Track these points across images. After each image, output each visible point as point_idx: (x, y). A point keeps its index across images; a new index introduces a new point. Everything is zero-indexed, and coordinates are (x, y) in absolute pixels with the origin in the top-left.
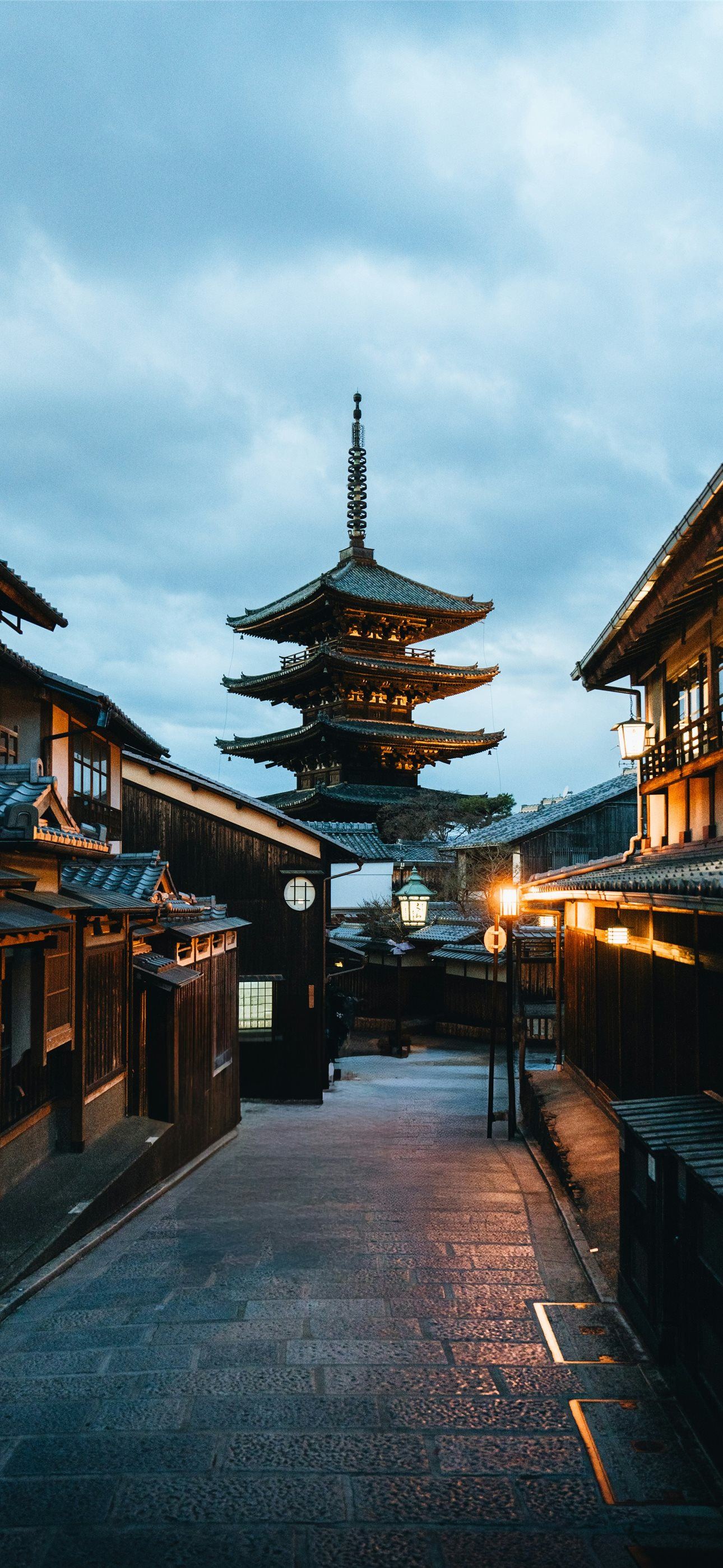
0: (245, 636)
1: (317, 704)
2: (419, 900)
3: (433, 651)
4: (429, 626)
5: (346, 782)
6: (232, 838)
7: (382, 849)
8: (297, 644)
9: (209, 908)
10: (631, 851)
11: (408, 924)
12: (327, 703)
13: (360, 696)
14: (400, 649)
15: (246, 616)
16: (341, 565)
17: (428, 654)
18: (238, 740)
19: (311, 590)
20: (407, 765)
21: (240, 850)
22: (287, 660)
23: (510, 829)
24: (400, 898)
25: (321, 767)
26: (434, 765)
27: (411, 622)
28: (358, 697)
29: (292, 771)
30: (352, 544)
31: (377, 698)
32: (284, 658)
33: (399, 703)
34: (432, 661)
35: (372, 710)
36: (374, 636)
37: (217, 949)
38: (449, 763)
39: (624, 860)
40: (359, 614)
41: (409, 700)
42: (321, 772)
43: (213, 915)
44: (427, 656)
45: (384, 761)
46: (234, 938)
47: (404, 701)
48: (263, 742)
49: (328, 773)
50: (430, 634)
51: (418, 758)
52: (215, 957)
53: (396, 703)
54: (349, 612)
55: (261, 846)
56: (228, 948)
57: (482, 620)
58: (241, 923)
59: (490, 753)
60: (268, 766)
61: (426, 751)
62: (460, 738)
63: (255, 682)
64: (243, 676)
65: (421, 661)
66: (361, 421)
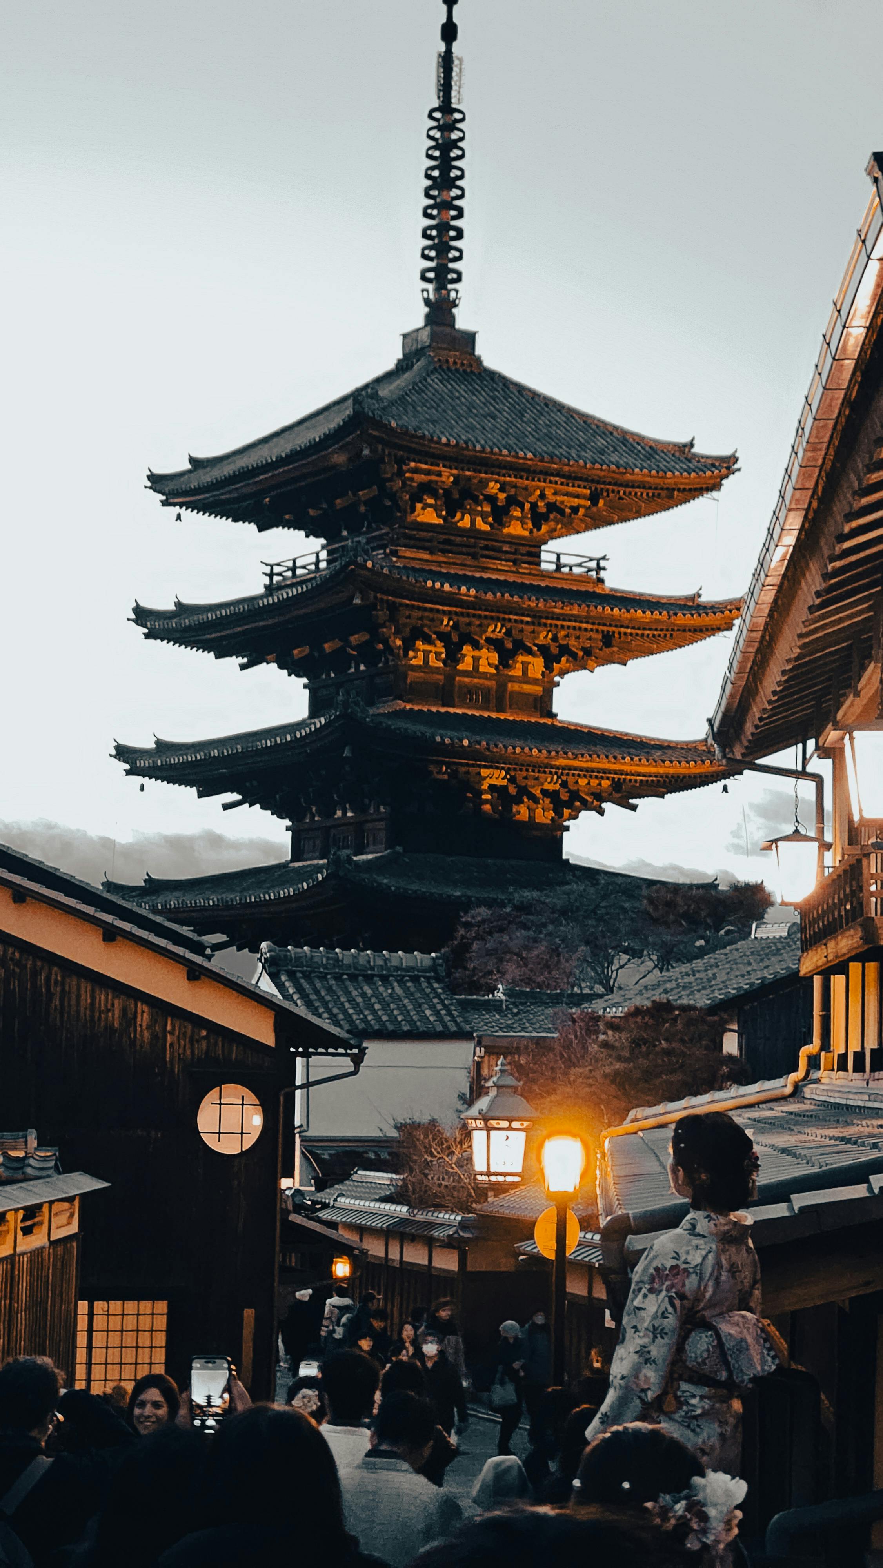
0: (185, 513)
1: (342, 670)
2: (510, 1128)
3: (604, 558)
4: (595, 503)
5: (399, 849)
6: (93, 1004)
7: (450, 1013)
8: (302, 533)
9: (21, 1154)
10: (800, 1074)
11: (485, 1178)
12: (362, 667)
13: (438, 654)
14: (529, 554)
15: (189, 472)
16: (402, 367)
17: (593, 564)
18: (162, 746)
19: (335, 421)
20: (539, 811)
21: (110, 1028)
22: (276, 569)
23: (722, 976)
24: (472, 1124)
25: (344, 813)
26: (601, 812)
27: (555, 493)
28: (432, 656)
29: (280, 817)
30: (430, 319)
31: (476, 660)
32: (272, 566)
33: (525, 671)
34: (601, 581)
35: (462, 686)
36: (473, 522)
37: (30, 1238)
38: (634, 808)
39: (789, 1090)
40: (439, 474)
41: (548, 667)
42: (345, 823)
43: (29, 1170)
44: (590, 570)
45: (487, 801)
46: (72, 1215)
47: (537, 665)
48: (215, 753)
49: (358, 827)
50: (597, 521)
51: (564, 797)
52: (23, 1254)
53: (517, 672)
54: (416, 471)
55: (153, 1021)
56: (57, 1235)
57: (714, 494)
58: (87, 1184)
59: (725, 789)
60: (227, 807)
61: (583, 782)
62: (657, 754)
63: (203, 618)
64: (178, 604)
65: (579, 579)
66: (456, 47)
